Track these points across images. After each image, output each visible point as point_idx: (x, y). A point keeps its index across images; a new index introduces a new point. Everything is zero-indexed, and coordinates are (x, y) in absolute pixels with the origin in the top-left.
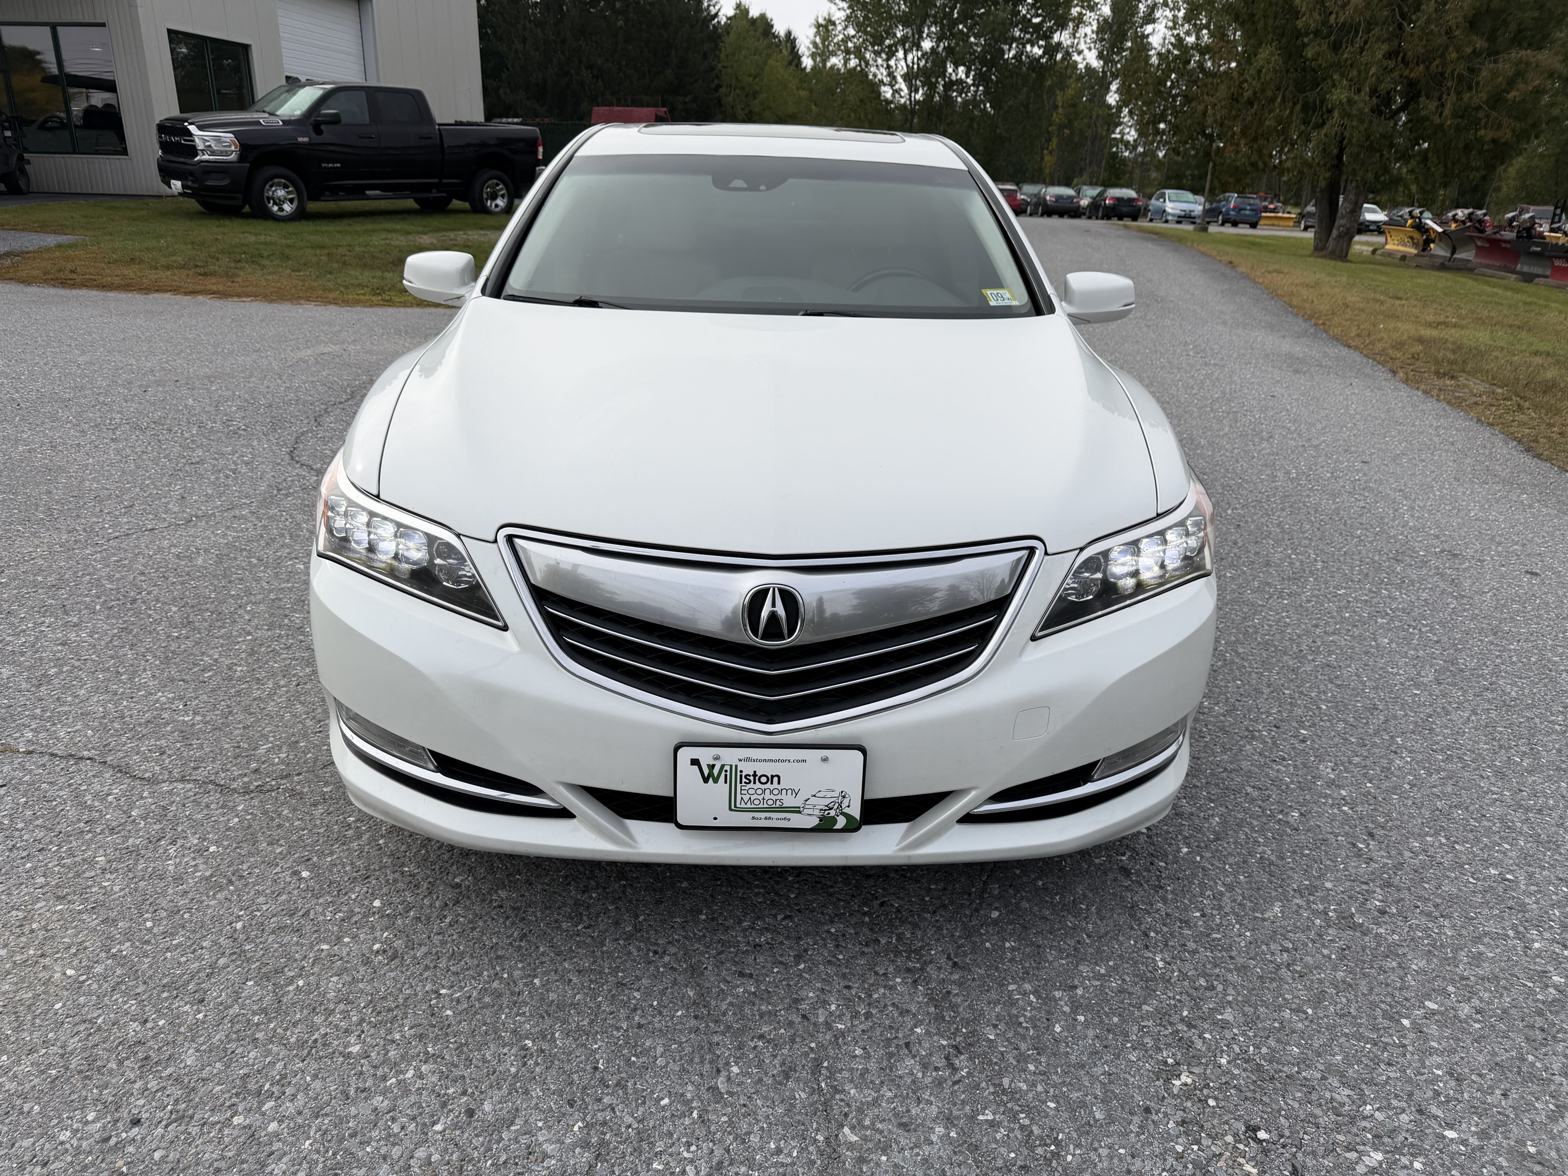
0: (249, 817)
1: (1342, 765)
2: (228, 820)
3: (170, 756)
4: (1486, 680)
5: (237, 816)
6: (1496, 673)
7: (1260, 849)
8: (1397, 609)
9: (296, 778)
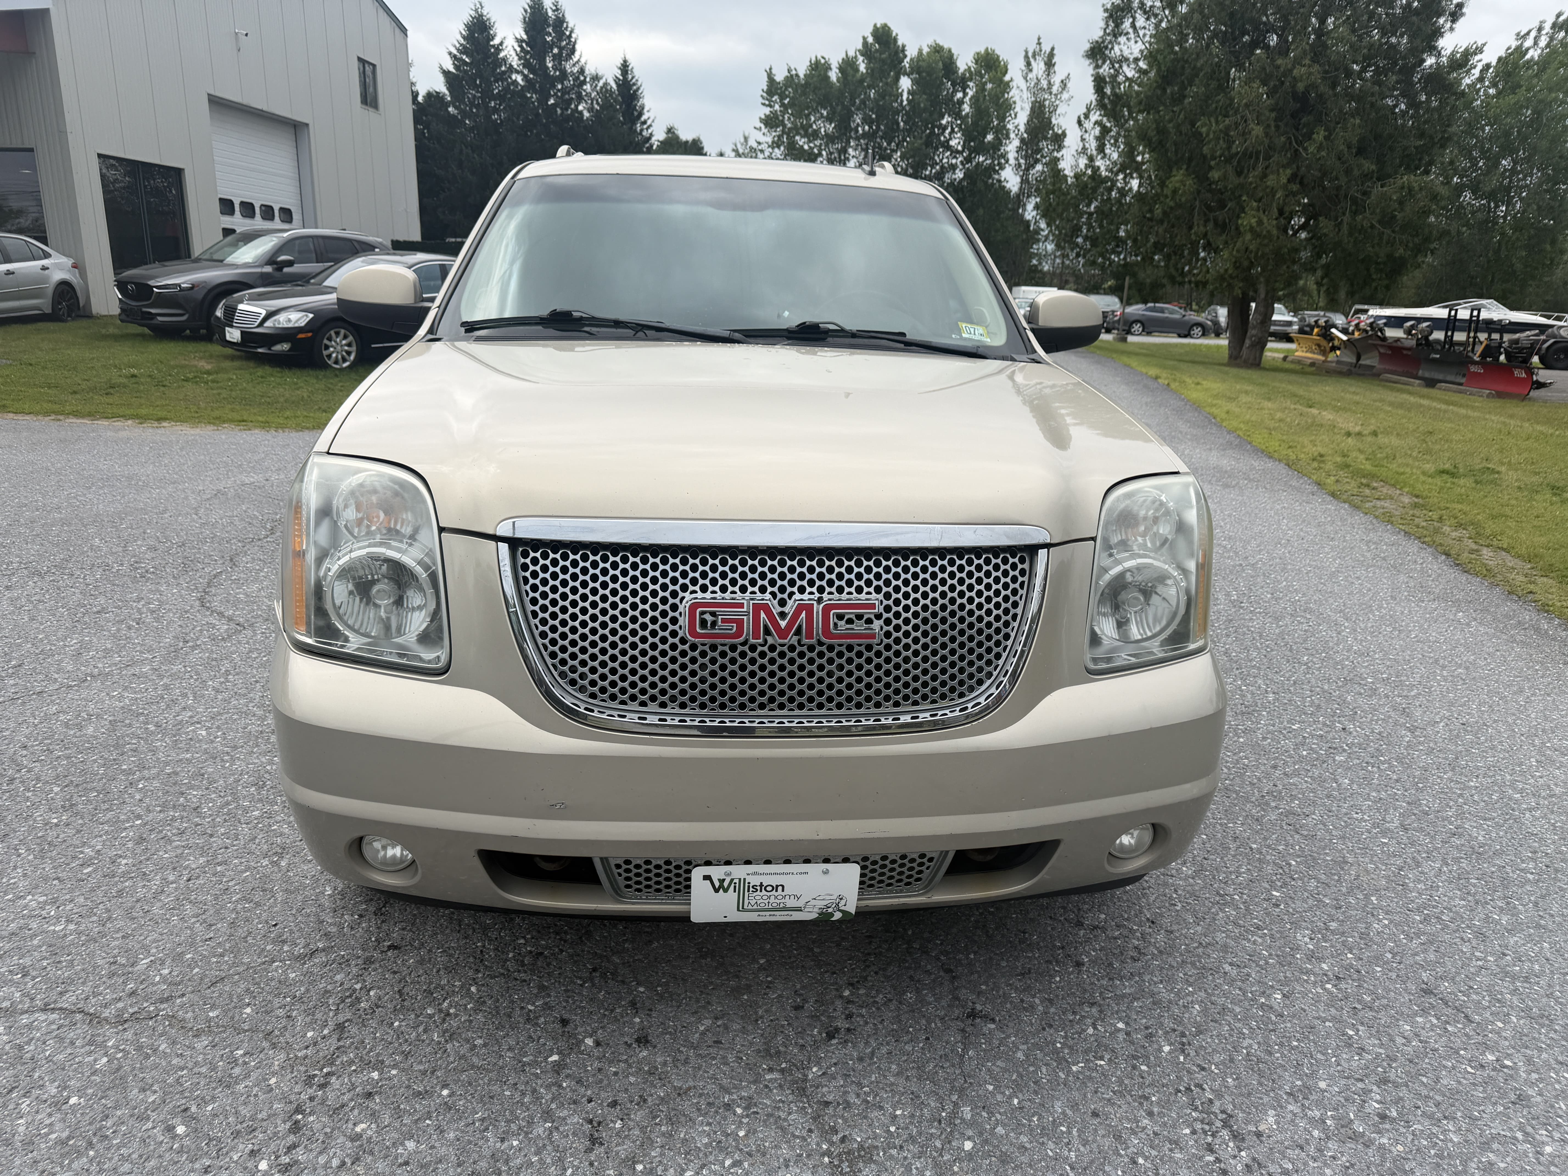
0: (120, 1055)
1: (1320, 933)
2: (95, 1060)
3: (33, 978)
4: (1451, 823)
5: (106, 1054)
6: (1460, 815)
7: (1245, 1043)
8: (1353, 744)
9: (178, 1001)
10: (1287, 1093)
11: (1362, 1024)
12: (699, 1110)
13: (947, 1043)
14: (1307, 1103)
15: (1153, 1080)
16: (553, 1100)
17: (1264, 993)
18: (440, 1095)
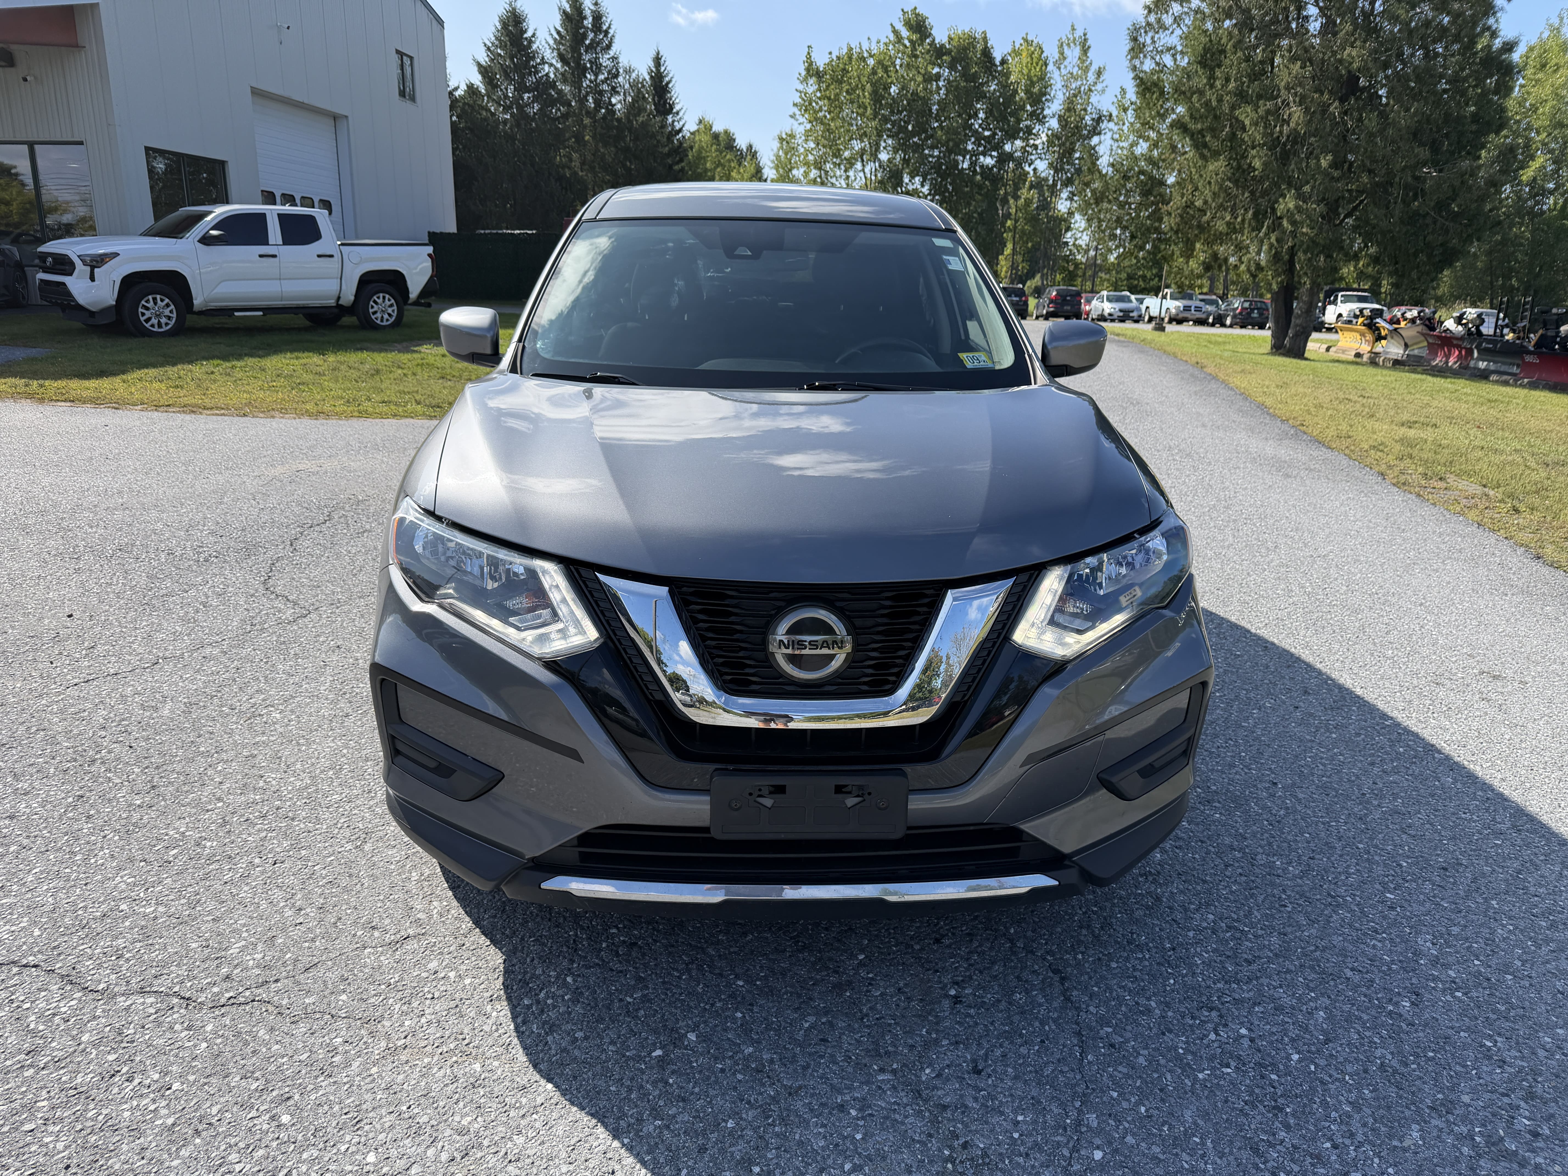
0: (218, 1041)
1: (1442, 937)
2: (195, 1046)
3: (128, 961)
5: (205, 1040)
7: (1378, 1053)
9: (273, 986)
10: (1428, 1107)
11: (1499, 1034)
12: (812, 1110)
13: (1064, 1046)
14: (1451, 1118)
15: (1285, 1090)
16: (660, 1096)
17: (1391, 1000)
18: (545, 1089)
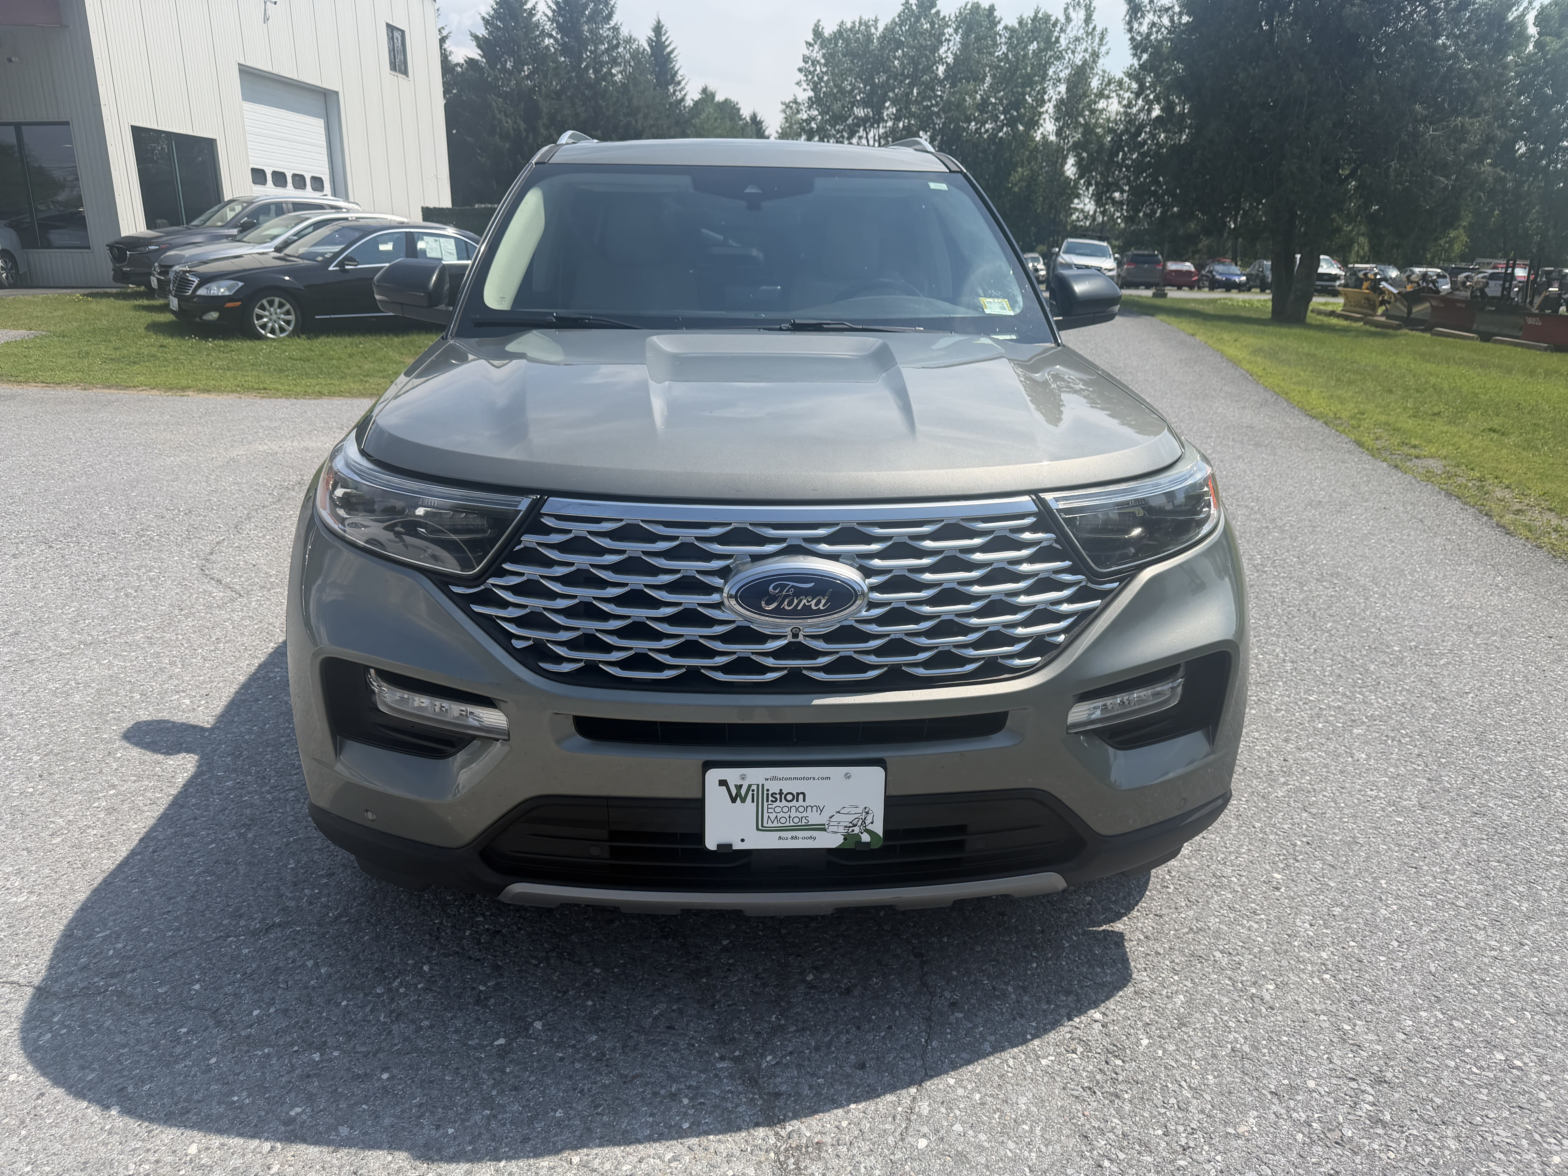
0: (64, 1031)
1: (1321, 918)
2: (39, 1037)
4: (1474, 802)
5: (50, 1030)
6: (1484, 792)
7: (1231, 1037)
8: (1373, 716)
9: (129, 976)
10: (1272, 1093)
11: (1360, 1018)
12: (643, 1099)
13: (911, 1032)
14: (1292, 1104)
15: (1127, 1076)
16: (494, 1086)
17: (1255, 983)
18: (380, 1079)
